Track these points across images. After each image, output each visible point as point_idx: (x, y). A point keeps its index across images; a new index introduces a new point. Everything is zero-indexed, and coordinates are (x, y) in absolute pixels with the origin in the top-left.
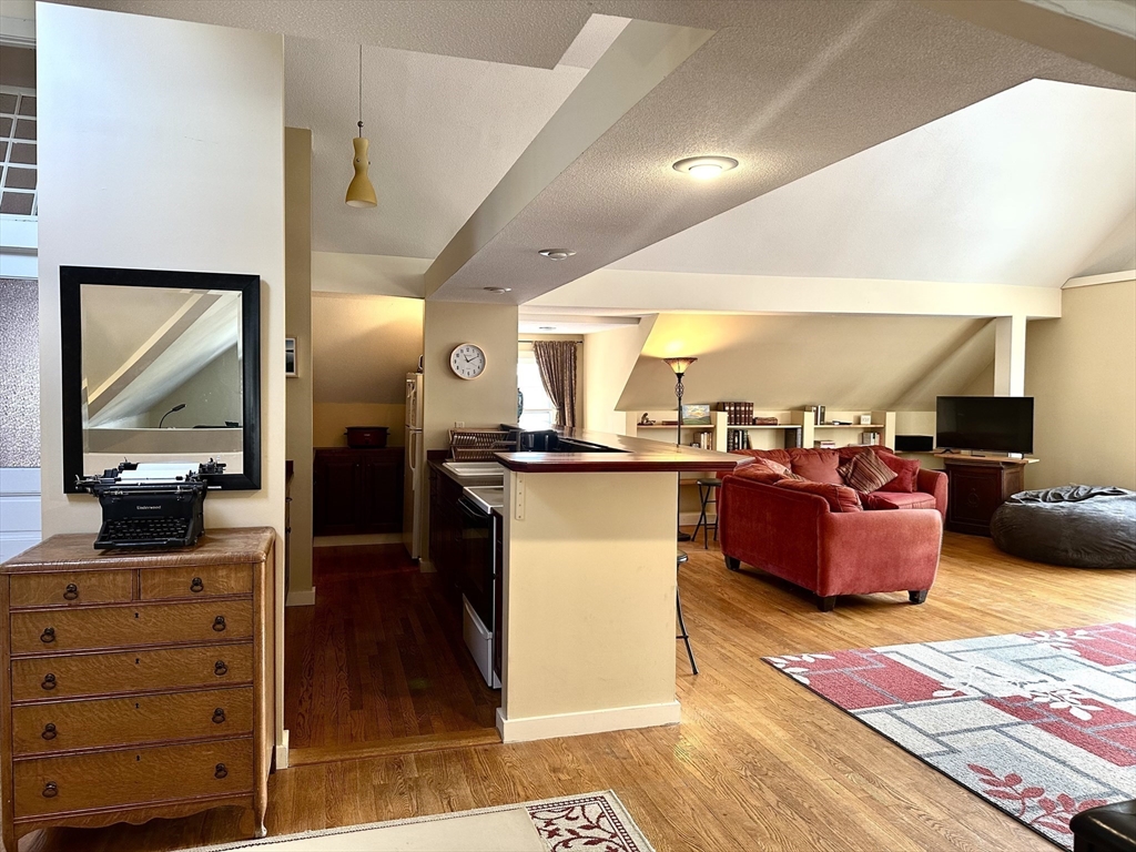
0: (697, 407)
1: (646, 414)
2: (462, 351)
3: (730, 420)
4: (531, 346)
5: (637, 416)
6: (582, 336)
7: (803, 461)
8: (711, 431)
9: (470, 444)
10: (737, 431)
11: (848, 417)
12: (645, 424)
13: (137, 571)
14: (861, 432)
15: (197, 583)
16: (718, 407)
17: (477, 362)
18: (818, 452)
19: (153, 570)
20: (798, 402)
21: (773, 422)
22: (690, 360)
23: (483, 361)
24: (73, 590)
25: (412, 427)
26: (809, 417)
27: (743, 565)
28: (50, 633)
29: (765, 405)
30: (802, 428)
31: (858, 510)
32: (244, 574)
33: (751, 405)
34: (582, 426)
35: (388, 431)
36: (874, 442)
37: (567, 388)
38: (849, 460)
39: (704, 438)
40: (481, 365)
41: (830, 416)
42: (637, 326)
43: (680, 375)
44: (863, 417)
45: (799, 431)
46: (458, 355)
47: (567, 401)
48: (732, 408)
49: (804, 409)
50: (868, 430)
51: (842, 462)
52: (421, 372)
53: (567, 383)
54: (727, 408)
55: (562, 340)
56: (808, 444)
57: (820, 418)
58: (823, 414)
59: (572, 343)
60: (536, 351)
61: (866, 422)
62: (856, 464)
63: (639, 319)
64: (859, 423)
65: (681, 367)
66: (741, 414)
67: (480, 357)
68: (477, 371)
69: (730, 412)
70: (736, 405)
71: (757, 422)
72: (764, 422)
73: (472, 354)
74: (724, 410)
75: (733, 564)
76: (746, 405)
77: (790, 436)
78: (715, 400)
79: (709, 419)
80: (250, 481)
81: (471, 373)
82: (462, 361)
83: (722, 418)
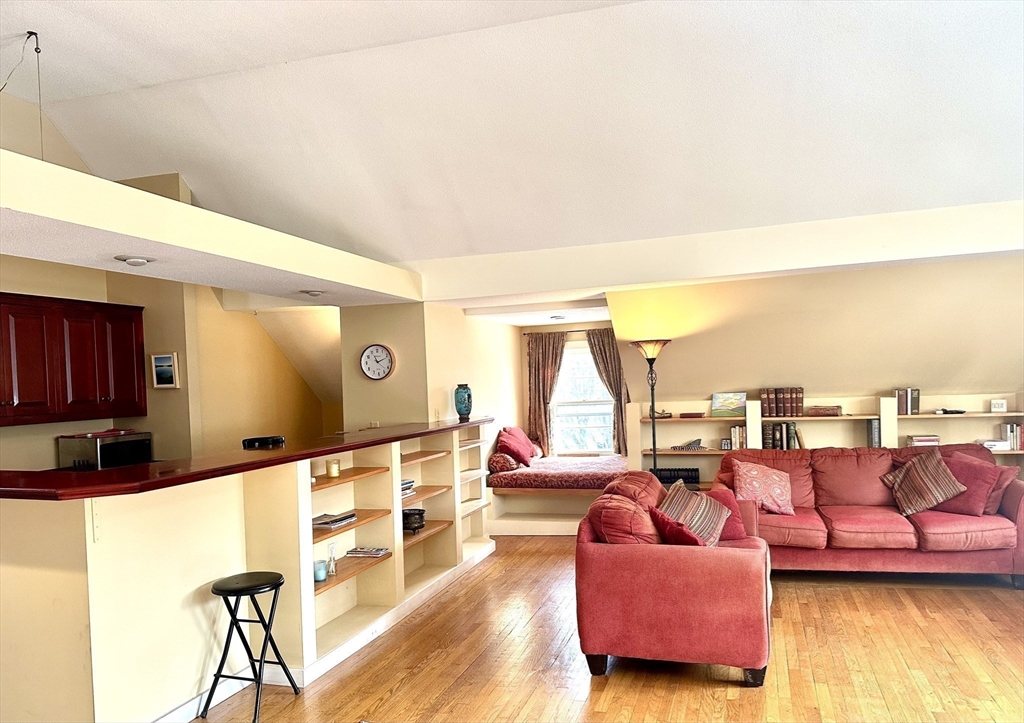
0: (731, 395)
2: (372, 352)
4: (584, 334)
8: (743, 424)
10: (780, 424)
11: (969, 403)
16: (751, 396)
17: (385, 363)
20: (885, 385)
21: (837, 411)
23: (391, 361)
26: (889, 405)
29: (825, 391)
30: (879, 420)
33: (800, 390)
39: (736, 432)
40: (389, 365)
41: (927, 402)
43: (651, 361)
44: (993, 402)
45: (875, 423)
46: (368, 357)
48: (772, 396)
50: (1007, 421)
51: (894, 468)
54: (761, 396)
58: (916, 400)
60: (589, 340)
61: (1000, 408)
62: (908, 470)
64: (990, 412)
65: (651, 351)
66: (785, 402)
67: (389, 357)
68: (387, 371)
69: (769, 400)
70: (777, 391)
71: (811, 412)
76: (792, 390)
77: (866, 427)
79: (740, 410)
81: (382, 373)
82: (372, 362)
83: (754, 409)
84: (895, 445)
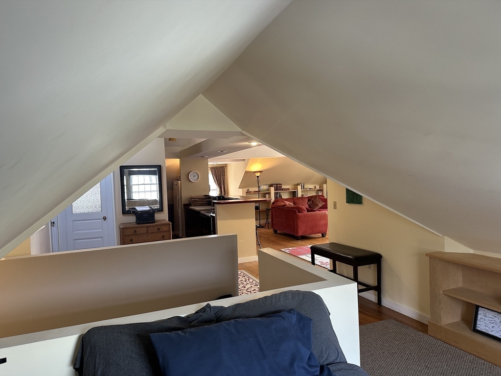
0: (264, 186)
1: (248, 189)
2: (192, 174)
3: (275, 189)
5: (246, 190)
6: (226, 164)
7: (297, 201)
8: (269, 193)
9: (196, 201)
10: (277, 193)
11: (312, 186)
12: (248, 192)
13: (147, 227)
14: (316, 191)
15: (159, 229)
16: (271, 186)
17: (196, 177)
18: (302, 198)
19: (150, 226)
20: (296, 183)
21: (288, 189)
22: (260, 172)
23: (198, 176)
24: (135, 231)
25: (177, 197)
26: (299, 187)
27: (278, 232)
28: (131, 240)
29: (286, 184)
31: (306, 212)
32: (168, 227)
33: (281, 184)
34: (228, 194)
36: (320, 194)
37: (222, 182)
38: (311, 200)
39: (267, 195)
41: (306, 186)
42: (244, 162)
43: (258, 177)
44: (316, 186)
45: (297, 192)
47: (222, 186)
49: (298, 185)
50: (318, 190)
51: (309, 201)
52: (180, 180)
53: (222, 180)
55: (219, 166)
56: (300, 195)
57: (303, 187)
59: (223, 167)
60: (211, 170)
61: (318, 188)
63: (244, 160)
64: (316, 188)
65: (258, 174)
66: (278, 187)
68: (197, 179)
69: (275, 187)
70: (276, 184)
71: (284, 189)
72: (286, 189)
73: (195, 174)
74: (273, 187)
75: (275, 232)
76: (279, 184)
77: (294, 193)
78: (270, 183)
79: (269, 190)
80: (161, 210)
81: (195, 180)
82: (192, 176)
83: (272, 189)
84: (301, 196)
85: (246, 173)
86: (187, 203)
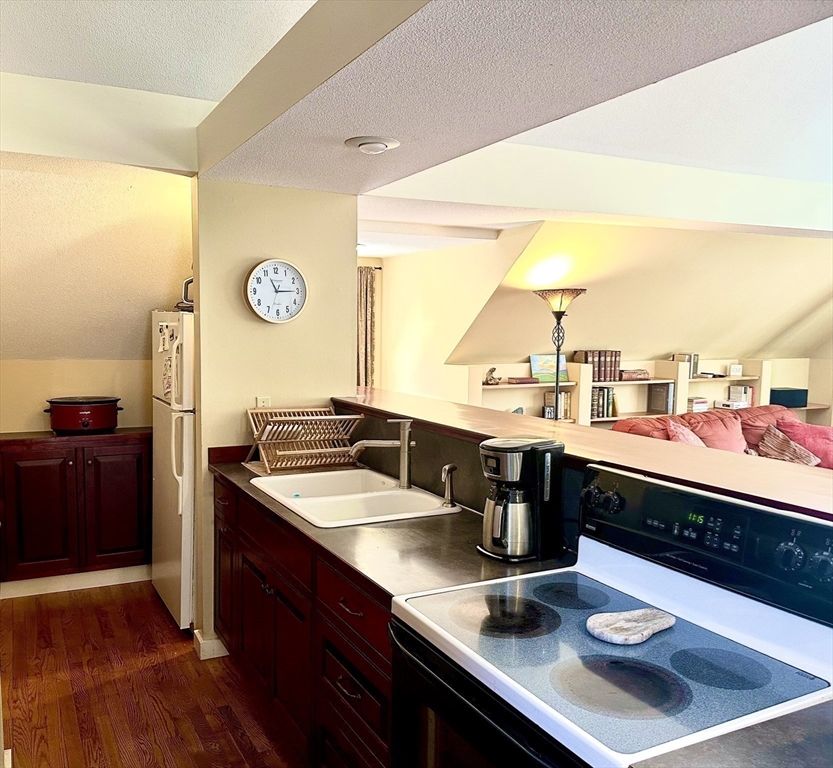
0: (549, 358)
1: (493, 370)
2: (266, 273)
3: (594, 374)
5: (481, 372)
6: (380, 259)
8: (571, 391)
10: (601, 389)
11: (714, 367)
14: (727, 385)
16: (578, 357)
21: (641, 376)
22: (576, 292)
23: (303, 291)
25: (175, 406)
26: (682, 369)
30: (675, 383)
33: (617, 354)
35: (119, 404)
36: (746, 397)
39: (562, 399)
40: (298, 298)
42: (493, 242)
43: (560, 314)
44: (733, 368)
45: (671, 387)
46: (259, 280)
48: (597, 359)
49: (671, 357)
50: (739, 383)
52: (190, 309)
54: (590, 359)
56: (683, 403)
57: (693, 370)
58: (696, 365)
59: (369, 269)
61: (736, 373)
63: (499, 232)
64: (729, 375)
66: (605, 366)
67: (297, 284)
68: (293, 308)
69: (593, 364)
70: (600, 354)
71: (625, 376)
72: (632, 376)
73: (286, 282)
74: (586, 362)
76: (611, 353)
81: (283, 312)
83: (587, 372)
85: (502, 293)
86: (230, 440)
